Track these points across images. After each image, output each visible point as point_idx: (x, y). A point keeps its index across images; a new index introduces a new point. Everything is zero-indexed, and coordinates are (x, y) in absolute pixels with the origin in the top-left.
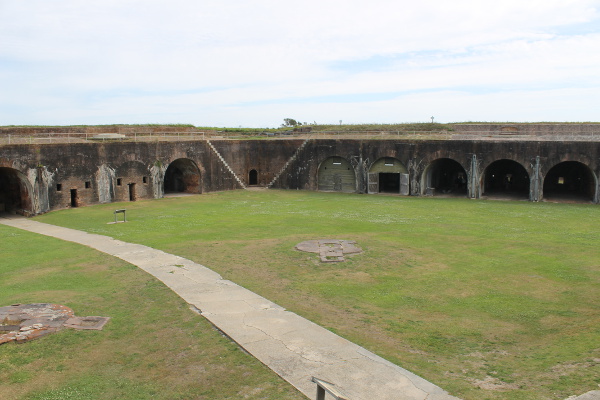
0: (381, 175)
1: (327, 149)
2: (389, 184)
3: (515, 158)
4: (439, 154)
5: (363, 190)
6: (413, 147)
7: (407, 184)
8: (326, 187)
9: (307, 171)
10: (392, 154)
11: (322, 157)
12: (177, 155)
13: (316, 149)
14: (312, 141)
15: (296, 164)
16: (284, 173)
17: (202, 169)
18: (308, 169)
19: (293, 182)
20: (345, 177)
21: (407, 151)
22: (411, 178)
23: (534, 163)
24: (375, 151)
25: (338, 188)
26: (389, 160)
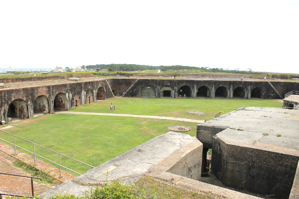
0: (164, 91)
1: (145, 83)
2: (167, 94)
3: (207, 85)
4: (184, 84)
5: (159, 96)
6: (176, 82)
7: (173, 94)
8: (145, 96)
9: (138, 90)
10: (169, 84)
11: (143, 85)
12: (100, 86)
13: (141, 82)
14: (140, 80)
15: (134, 88)
16: (129, 91)
17: (105, 90)
18: (138, 89)
19: (132, 94)
20: (152, 92)
21: (174, 83)
22: (175, 92)
23: (212, 87)
24: (163, 83)
25: (149, 96)
26: (167, 86)
